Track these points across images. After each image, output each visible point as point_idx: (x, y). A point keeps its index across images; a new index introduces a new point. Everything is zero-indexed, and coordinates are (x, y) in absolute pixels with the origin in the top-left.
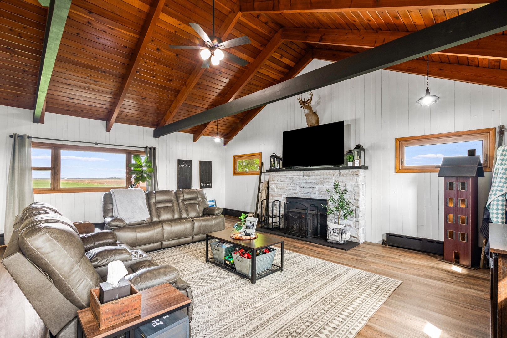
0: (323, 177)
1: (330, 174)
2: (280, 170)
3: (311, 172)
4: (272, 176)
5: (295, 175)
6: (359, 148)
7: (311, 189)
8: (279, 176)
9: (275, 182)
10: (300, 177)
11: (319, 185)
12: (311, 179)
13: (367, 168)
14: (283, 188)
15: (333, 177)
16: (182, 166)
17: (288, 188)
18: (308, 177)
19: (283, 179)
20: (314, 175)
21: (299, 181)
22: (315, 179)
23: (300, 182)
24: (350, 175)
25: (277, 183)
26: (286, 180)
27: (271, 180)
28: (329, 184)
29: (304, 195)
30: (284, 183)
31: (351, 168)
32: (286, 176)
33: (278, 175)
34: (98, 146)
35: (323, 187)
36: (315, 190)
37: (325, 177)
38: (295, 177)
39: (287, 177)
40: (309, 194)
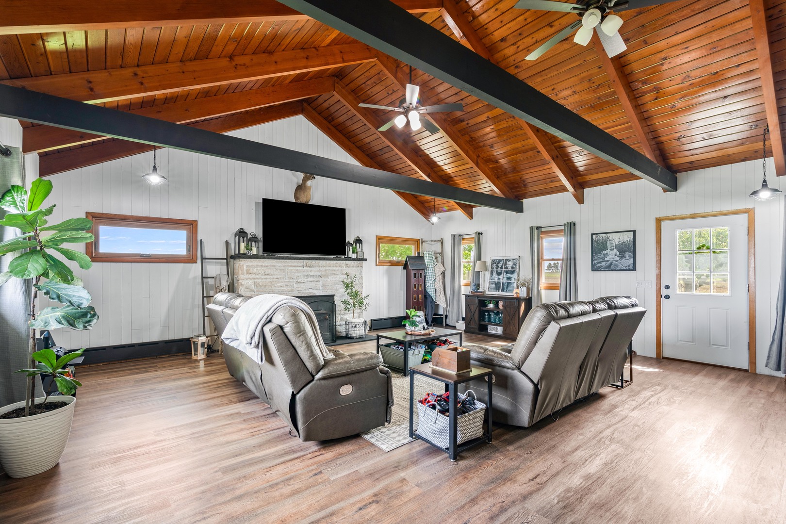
0: (328, 268)
1: (337, 265)
2: (255, 257)
3: (314, 262)
4: (247, 266)
5: (291, 266)
6: (359, 241)
7: (314, 284)
8: (262, 266)
9: (254, 276)
10: (298, 268)
11: (323, 279)
12: (314, 271)
13: (366, 260)
14: (270, 284)
15: (339, 268)
17: (279, 284)
18: (309, 269)
19: (269, 272)
20: (319, 266)
21: (296, 274)
22: (320, 271)
23: (299, 274)
24: (356, 267)
25: (258, 277)
26: (275, 273)
27: (245, 272)
28: (335, 276)
29: (305, 291)
30: (272, 277)
31: (354, 260)
32: (275, 266)
33: (260, 264)
35: (328, 280)
36: (319, 285)
37: (330, 268)
38: (290, 268)
39: (277, 268)
40: (310, 291)
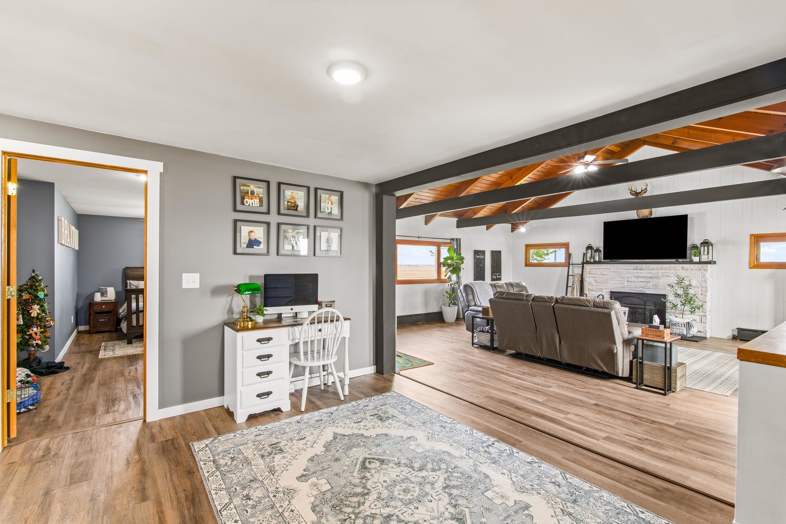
0: (660, 271)
1: (670, 268)
2: (599, 262)
3: (644, 265)
4: (590, 269)
5: (623, 269)
6: (706, 243)
7: (645, 284)
8: (599, 269)
9: (594, 276)
10: (629, 271)
11: (654, 280)
12: (644, 273)
13: (715, 263)
14: (605, 282)
15: (674, 271)
16: (478, 256)
17: (612, 282)
18: (640, 271)
19: (605, 273)
20: (649, 269)
21: (627, 275)
22: (650, 273)
23: (630, 275)
24: (696, 270)
25: (597, 276)
26: (609, 274)
27: (588, 272)
28: (669, 278)
29: (635, 289)
30: (607, 277)
31: (696, 263)
32: (609, 269)
33: (598, 268)
34: (420, 239)
35: (660, 281)
36: (650, 285)
37: (663, 271)
38: (622, 271)
39: (611, 270)
40: (641, 289)
